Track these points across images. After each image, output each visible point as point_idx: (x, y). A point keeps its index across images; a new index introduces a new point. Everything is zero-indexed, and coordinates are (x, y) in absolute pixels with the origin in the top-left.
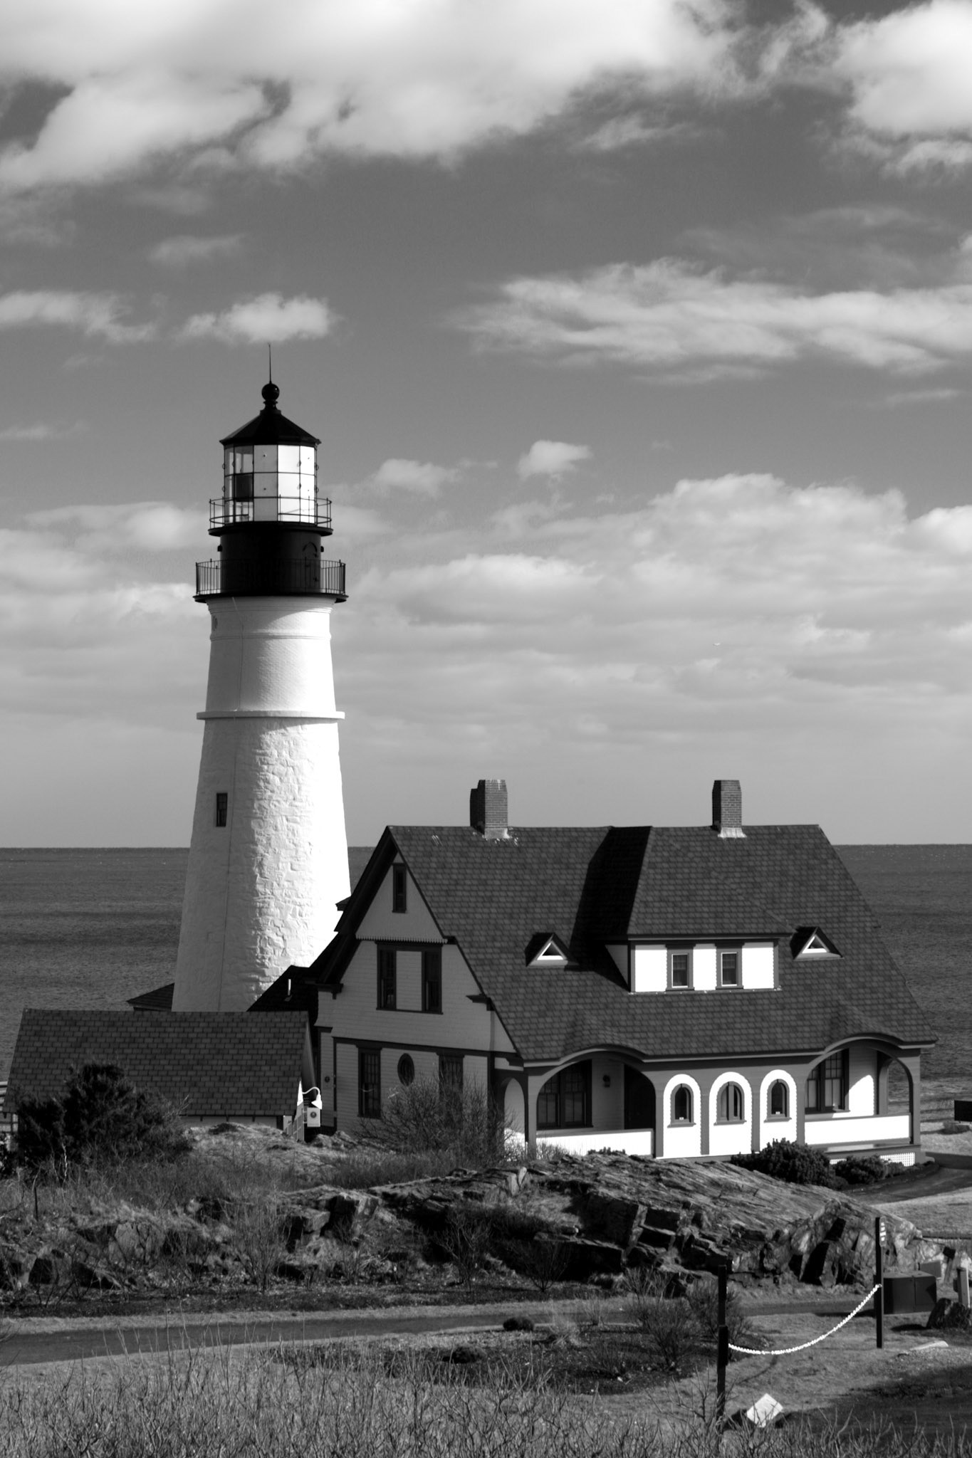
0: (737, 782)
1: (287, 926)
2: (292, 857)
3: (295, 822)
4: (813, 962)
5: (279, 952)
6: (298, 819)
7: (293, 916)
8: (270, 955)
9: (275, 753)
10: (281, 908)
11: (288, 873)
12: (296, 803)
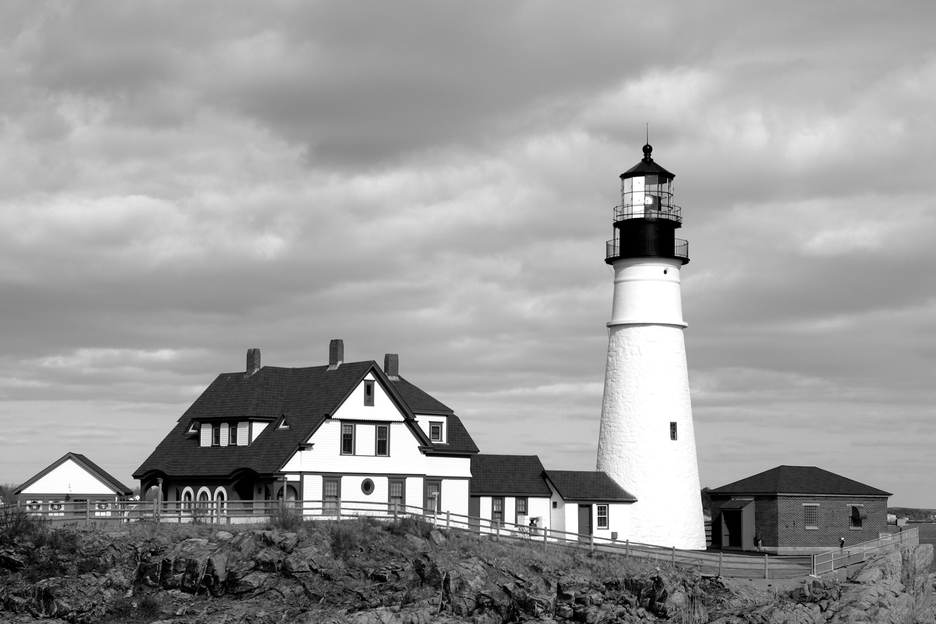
3: (613, 381)
6: (614, 379)
12: (615, 371)
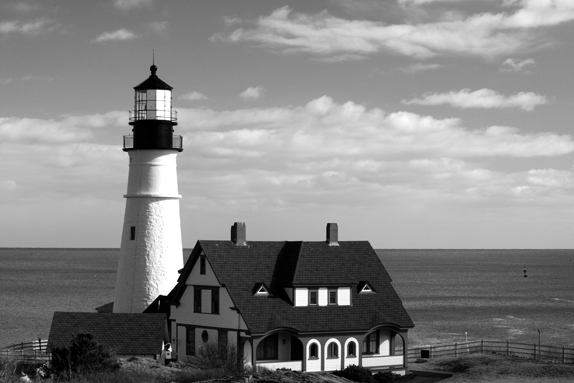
0: (336, 224)
1: (158, 280)
2: (160, 252)
4: (366, 295)
5: (155, 290)
6: (163, 237)
7: (161, 275)
8: (151, 291)
9: (154, 211)
10: (156, 272)
11: (159, 259)
12: (162, 231)
